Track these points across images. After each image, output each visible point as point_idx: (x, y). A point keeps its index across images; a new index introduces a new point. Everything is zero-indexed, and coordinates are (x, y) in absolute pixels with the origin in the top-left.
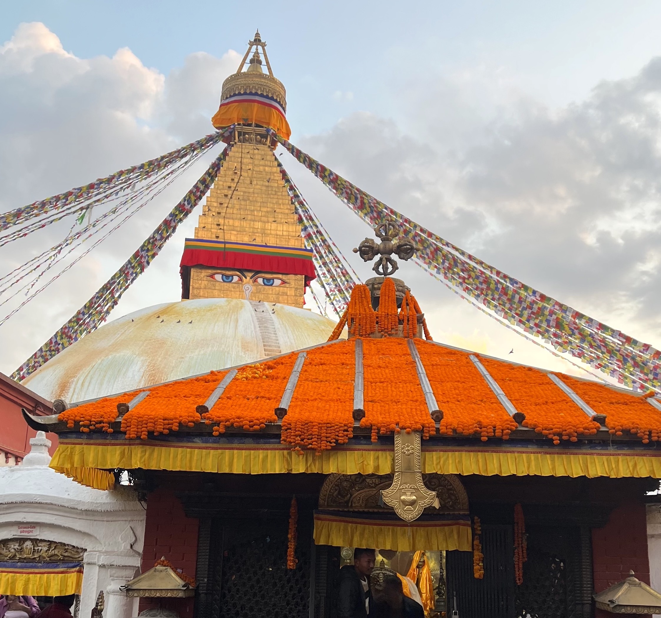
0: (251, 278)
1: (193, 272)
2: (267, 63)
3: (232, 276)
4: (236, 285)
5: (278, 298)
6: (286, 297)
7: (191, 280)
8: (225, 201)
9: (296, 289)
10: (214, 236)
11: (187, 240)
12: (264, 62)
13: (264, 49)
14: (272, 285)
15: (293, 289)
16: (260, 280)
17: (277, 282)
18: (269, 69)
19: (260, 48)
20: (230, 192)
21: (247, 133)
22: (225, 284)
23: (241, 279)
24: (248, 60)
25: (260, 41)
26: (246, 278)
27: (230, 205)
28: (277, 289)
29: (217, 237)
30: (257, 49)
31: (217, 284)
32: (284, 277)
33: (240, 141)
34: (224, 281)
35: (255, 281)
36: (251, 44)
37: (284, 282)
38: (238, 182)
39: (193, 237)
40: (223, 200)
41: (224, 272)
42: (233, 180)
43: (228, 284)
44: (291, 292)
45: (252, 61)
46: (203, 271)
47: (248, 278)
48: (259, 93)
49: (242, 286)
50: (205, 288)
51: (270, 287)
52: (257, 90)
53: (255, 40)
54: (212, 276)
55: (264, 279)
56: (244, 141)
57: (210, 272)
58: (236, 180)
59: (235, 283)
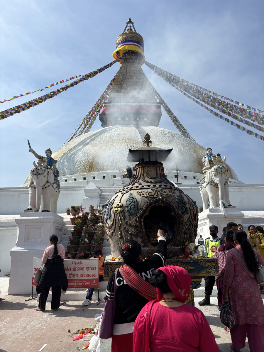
3: (125, 118)
9: (154, 121)
13: (133, 25)
14: (143, 120)
17: (146, 119)
19: (131, 24)
20: (122, 82)
21: (128, 58)
23: (129, 119)
25: (131, 21)
27: (122, 88)
32: (149, 116)
33: (125, 62)
34: (122, 120)
35: (136, 119)
36: (127, 23)
37: (149, 119)
49: (130, 122)
50: (114, 124)
52: (131, 39)
55: (140, 118)
58: (125, 77)
59: (127, 121)
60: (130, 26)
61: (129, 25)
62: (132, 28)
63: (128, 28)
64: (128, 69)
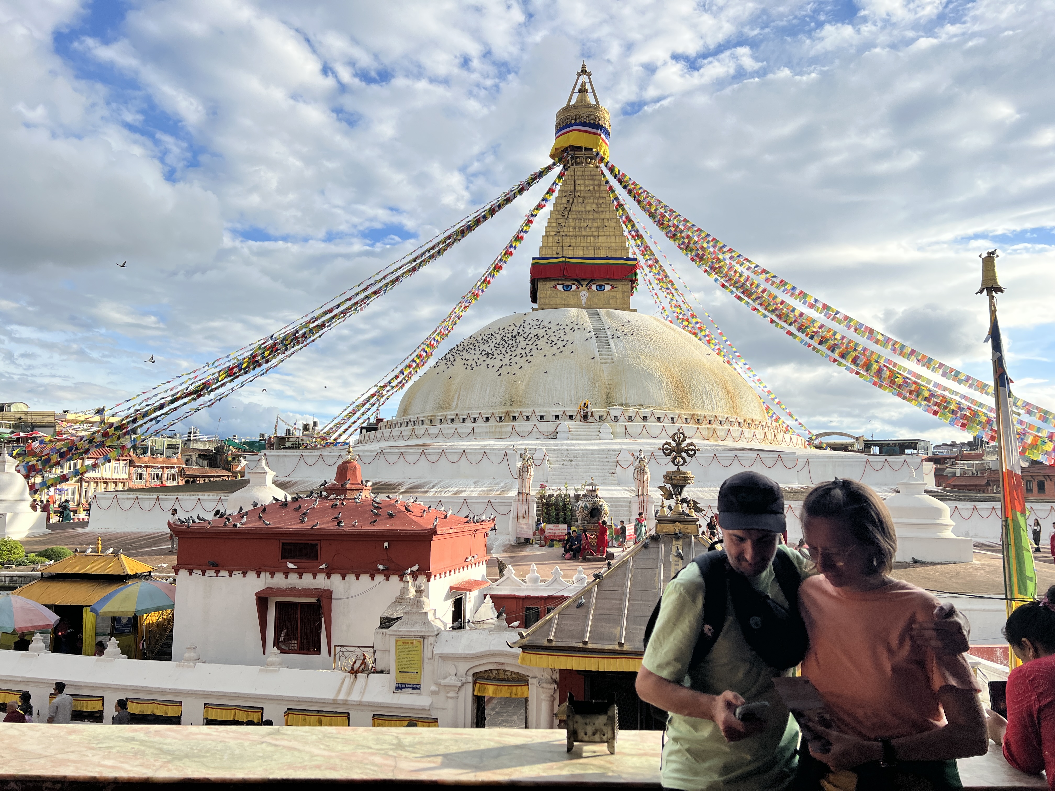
0: (586, 286)
1: (540, 286)
2: (593, 90)
3: (571, 286)
4: (574, 293)
5: (609, 301)
6: (615, 300)
7: (538, 291)
8: (562, 221)
9: (624, 292)
10: (555, 253)
11: (534, 259)
12: (590, 90)
13: (590, 79)
14: (603, 290)
15: (621, 293)
16: (594, 287)
17: (608, 288)
18: (595, 95)
19: (586, 77)
20: (567, 213)
21: (578, 157)
22: (566, 292)
23: (578, 288)
24: (576, 90)
25: (586, 71)
26: (582, 286)
27: (566, 225)
28: (608, 293)
29: (558, 253)
30: (584, 79)
31: (559, 293)
32: (613, 283)
33: (572, 165)
34: (565, 290)
35: (590, 288)
36: (579, 75)
37: (613, 287)
38: (573, 203)
39: (538, 256)
40: (560, 221)
41: (564, 282)
42: (568, 201)
43: (568, 292)
44: (619, 295)
45: (580, 91)
46: (548, 283)
47: (584, 286)
48: (587, 121)
49: (580, 292)
50: (550, 297)
51: (602, 292)
52: (586, 119)
53: (582, 71)
54: (555, 287)
55: (597, 286)
56: (577, 164)
57: (553, 283)
58: (571, 201)
59: (573, 291)
60: (584, 82)
61: (581, 77)
62: (588, 86)
64: (578, 182)
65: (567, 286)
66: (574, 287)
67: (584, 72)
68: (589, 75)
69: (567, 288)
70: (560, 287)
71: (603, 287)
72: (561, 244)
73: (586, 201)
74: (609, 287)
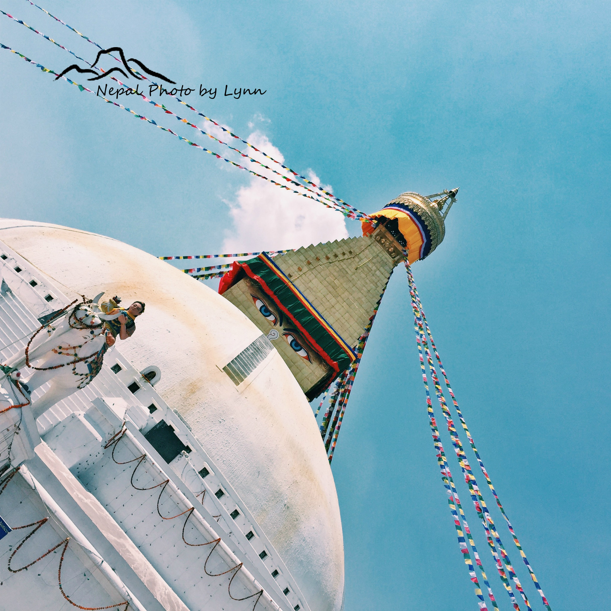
0: (284, 330)
1: (242, 282)
3: (271, 314)
4: (267, 323)
7: (236, 285)
8: (323, 260)
9: (312, 374)
10: (289, 271)
11: (265, 254)
13: (451, 203)
14: (296, 351)
16: (290, 339)
17: (302, 353)
19: (450, 200)
22: (259, 313)
23: (275, 323)
26: (281, 325)
28: (297, 358)
29: (290, 276)
31: (253, 307)
32: (312, 356)
34: (260, 310)
35: (286, 335)
36: (446, 192)
37: (308, 358)
38: (346, 259)
40: (321, 258)
41: (267, 304)
42: (344, 254)
43: (261, 315)
44: (306, 372)
46: (252, 288)
47: (282, 327)
49: (271, 329)
50: (240, 302)
51: (293, 351)
54: (255, 298)
55: (294, 340)
57: (257, 294)
58: (346, 257)
59: (268, 321)
60: (445, 201)
62: (445, 207)
63: (439, 199)
65: (267, 310)
66: (272, 318)
67: (453, 195)
68: (454, 201)
69: (265, 311)
70: (259, 304)
71: (298, 348)
72: (301, 273)
73: (359, 271)
74: (305, 355)
